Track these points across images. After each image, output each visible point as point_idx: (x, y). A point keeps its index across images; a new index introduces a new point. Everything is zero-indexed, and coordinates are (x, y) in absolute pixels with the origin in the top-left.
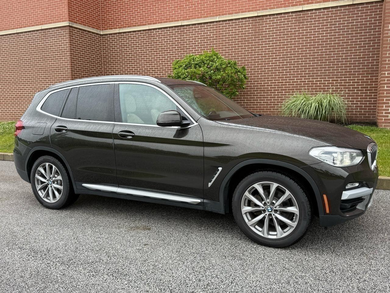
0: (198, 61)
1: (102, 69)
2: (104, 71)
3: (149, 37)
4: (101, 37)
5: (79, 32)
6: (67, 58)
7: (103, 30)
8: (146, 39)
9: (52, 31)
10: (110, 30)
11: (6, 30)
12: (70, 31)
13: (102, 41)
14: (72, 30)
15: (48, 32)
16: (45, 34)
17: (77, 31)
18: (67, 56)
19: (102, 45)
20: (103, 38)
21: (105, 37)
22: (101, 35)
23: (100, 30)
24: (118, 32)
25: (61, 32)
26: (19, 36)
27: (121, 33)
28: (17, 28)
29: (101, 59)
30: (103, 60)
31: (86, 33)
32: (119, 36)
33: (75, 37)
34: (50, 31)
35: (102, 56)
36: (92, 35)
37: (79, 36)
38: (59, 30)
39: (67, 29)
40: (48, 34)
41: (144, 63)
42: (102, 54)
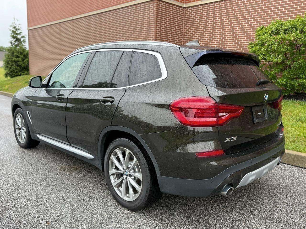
0: (289, 26)
1: (182, 39)
2: (184, 41)
3: (231, 6)
4: (183, 10)
5: (165, 5)
6: (153, 29)
7: (186, 3)
8: (227, 9)
9: (142, 6)
10: (192, 3)
11: (107, 7)
12: (157, 5)
13: (184, 13)
14: (159, 3)
15: (139, 6)
16: (137, 9)
17: (163, 4)
18: (153, 27)
19: (184, 17)
20: (185, 10)
21: (188, 10)
22: (184, 8)
23: (184, 3)
24: (200, 4)
25: (150, 6)
26: (117, 12)
27: (203, 5)
28: (116, 5)
29: (182, 30)
30: (183, 32)
31: (171, 6)
32: (201, 7)
33: (161, 10)
34: (141, 6)
35: (183, 28)
36: (176, 8)
37: (165, 9)
38: (148, 4)
39: (155, 3)
40: (139, 8)
41: (223, 32)
42: (183, 26)
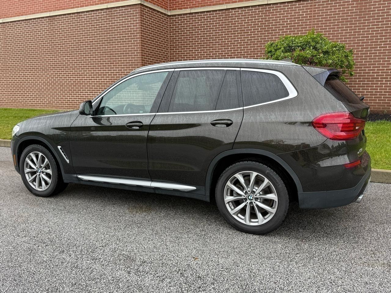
0: (301, 43)
1: (168, 54)
2: (171, 56)
3: (227, 17)
4: (168, 19)
5: (149, 11)
6: (137, 41)
7: (170, 10)
8: (222, 20)
9: (119, 10)
10: (179, 10)
11: (64, 9)
12: (141, 10)
13: (169, 22)
14: (143, 9)
15: (114, 11)
16: (111, 14)
17: (147, 10)
18: (137, 38)
19: (169, 27)
20: (170, 19)
21: (173, 18)
22: (168, 16)
23: (168, 10)
24: (189, 12)
25: (131, 11)
26: (79, 16)
27: (192, 13)
28: (78, 7)
29: (168, 43)
30: (169, 44)
31: (155, 13)
32: (190, 17)
33: (146, 17)
34: (117, 11)
35: (169, 40)
36: (161, 16)
37: (149, 16)
38: (128, 9)
39: (137, 8)
40: (115, 13)
41: (219, 47)
42: (169, 37)
